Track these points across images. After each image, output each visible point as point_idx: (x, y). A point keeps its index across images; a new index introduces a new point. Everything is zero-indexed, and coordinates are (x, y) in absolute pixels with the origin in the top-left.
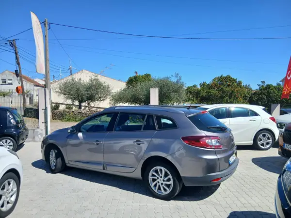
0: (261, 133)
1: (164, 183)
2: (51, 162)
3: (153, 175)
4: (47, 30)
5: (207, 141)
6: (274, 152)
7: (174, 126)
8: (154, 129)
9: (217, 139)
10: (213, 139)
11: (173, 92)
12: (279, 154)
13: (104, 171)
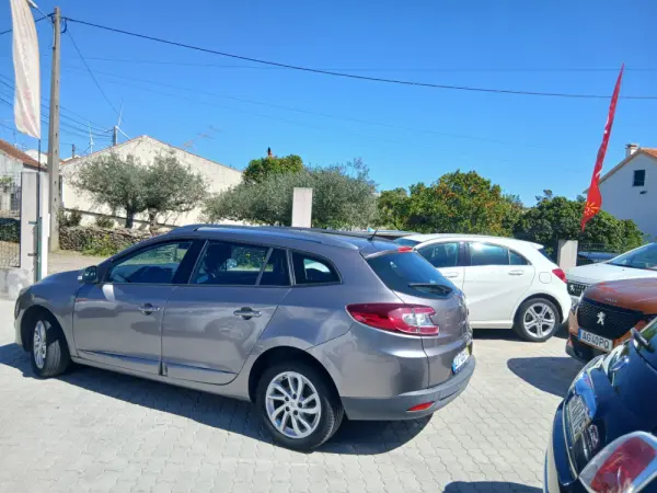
0: (531, 304)
1: (300, 410)
2: (36, 350)
3: (277, 392)
4: (59, 35)
5: (404, 316)
6: (557, 348)
7: (333, 277)
8: (286, 282)
9: (426, 314)
10: (418, 312)
11: (350, 200)
12: (568, 352)
13: (160, 379)
